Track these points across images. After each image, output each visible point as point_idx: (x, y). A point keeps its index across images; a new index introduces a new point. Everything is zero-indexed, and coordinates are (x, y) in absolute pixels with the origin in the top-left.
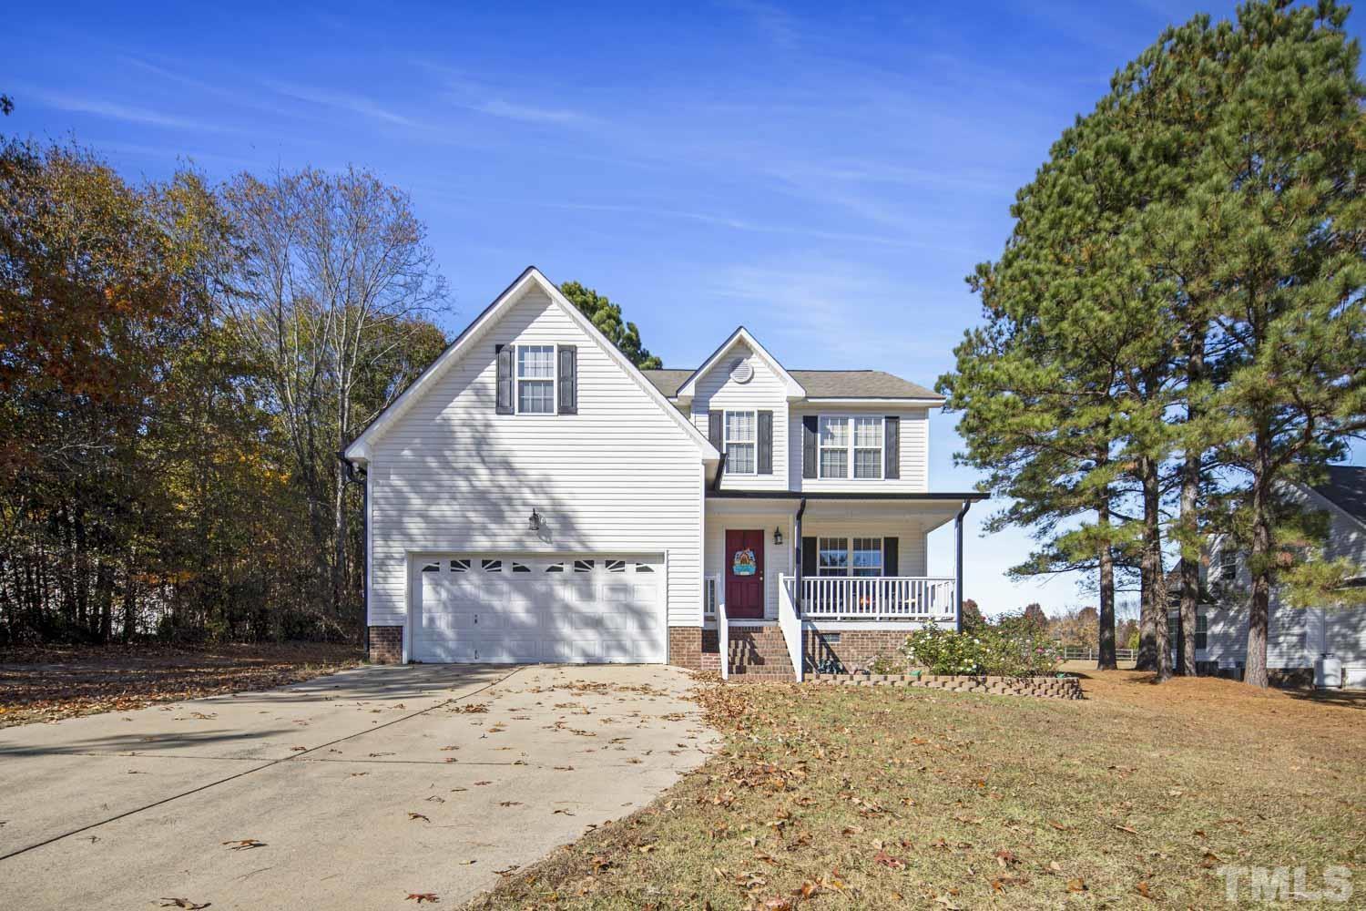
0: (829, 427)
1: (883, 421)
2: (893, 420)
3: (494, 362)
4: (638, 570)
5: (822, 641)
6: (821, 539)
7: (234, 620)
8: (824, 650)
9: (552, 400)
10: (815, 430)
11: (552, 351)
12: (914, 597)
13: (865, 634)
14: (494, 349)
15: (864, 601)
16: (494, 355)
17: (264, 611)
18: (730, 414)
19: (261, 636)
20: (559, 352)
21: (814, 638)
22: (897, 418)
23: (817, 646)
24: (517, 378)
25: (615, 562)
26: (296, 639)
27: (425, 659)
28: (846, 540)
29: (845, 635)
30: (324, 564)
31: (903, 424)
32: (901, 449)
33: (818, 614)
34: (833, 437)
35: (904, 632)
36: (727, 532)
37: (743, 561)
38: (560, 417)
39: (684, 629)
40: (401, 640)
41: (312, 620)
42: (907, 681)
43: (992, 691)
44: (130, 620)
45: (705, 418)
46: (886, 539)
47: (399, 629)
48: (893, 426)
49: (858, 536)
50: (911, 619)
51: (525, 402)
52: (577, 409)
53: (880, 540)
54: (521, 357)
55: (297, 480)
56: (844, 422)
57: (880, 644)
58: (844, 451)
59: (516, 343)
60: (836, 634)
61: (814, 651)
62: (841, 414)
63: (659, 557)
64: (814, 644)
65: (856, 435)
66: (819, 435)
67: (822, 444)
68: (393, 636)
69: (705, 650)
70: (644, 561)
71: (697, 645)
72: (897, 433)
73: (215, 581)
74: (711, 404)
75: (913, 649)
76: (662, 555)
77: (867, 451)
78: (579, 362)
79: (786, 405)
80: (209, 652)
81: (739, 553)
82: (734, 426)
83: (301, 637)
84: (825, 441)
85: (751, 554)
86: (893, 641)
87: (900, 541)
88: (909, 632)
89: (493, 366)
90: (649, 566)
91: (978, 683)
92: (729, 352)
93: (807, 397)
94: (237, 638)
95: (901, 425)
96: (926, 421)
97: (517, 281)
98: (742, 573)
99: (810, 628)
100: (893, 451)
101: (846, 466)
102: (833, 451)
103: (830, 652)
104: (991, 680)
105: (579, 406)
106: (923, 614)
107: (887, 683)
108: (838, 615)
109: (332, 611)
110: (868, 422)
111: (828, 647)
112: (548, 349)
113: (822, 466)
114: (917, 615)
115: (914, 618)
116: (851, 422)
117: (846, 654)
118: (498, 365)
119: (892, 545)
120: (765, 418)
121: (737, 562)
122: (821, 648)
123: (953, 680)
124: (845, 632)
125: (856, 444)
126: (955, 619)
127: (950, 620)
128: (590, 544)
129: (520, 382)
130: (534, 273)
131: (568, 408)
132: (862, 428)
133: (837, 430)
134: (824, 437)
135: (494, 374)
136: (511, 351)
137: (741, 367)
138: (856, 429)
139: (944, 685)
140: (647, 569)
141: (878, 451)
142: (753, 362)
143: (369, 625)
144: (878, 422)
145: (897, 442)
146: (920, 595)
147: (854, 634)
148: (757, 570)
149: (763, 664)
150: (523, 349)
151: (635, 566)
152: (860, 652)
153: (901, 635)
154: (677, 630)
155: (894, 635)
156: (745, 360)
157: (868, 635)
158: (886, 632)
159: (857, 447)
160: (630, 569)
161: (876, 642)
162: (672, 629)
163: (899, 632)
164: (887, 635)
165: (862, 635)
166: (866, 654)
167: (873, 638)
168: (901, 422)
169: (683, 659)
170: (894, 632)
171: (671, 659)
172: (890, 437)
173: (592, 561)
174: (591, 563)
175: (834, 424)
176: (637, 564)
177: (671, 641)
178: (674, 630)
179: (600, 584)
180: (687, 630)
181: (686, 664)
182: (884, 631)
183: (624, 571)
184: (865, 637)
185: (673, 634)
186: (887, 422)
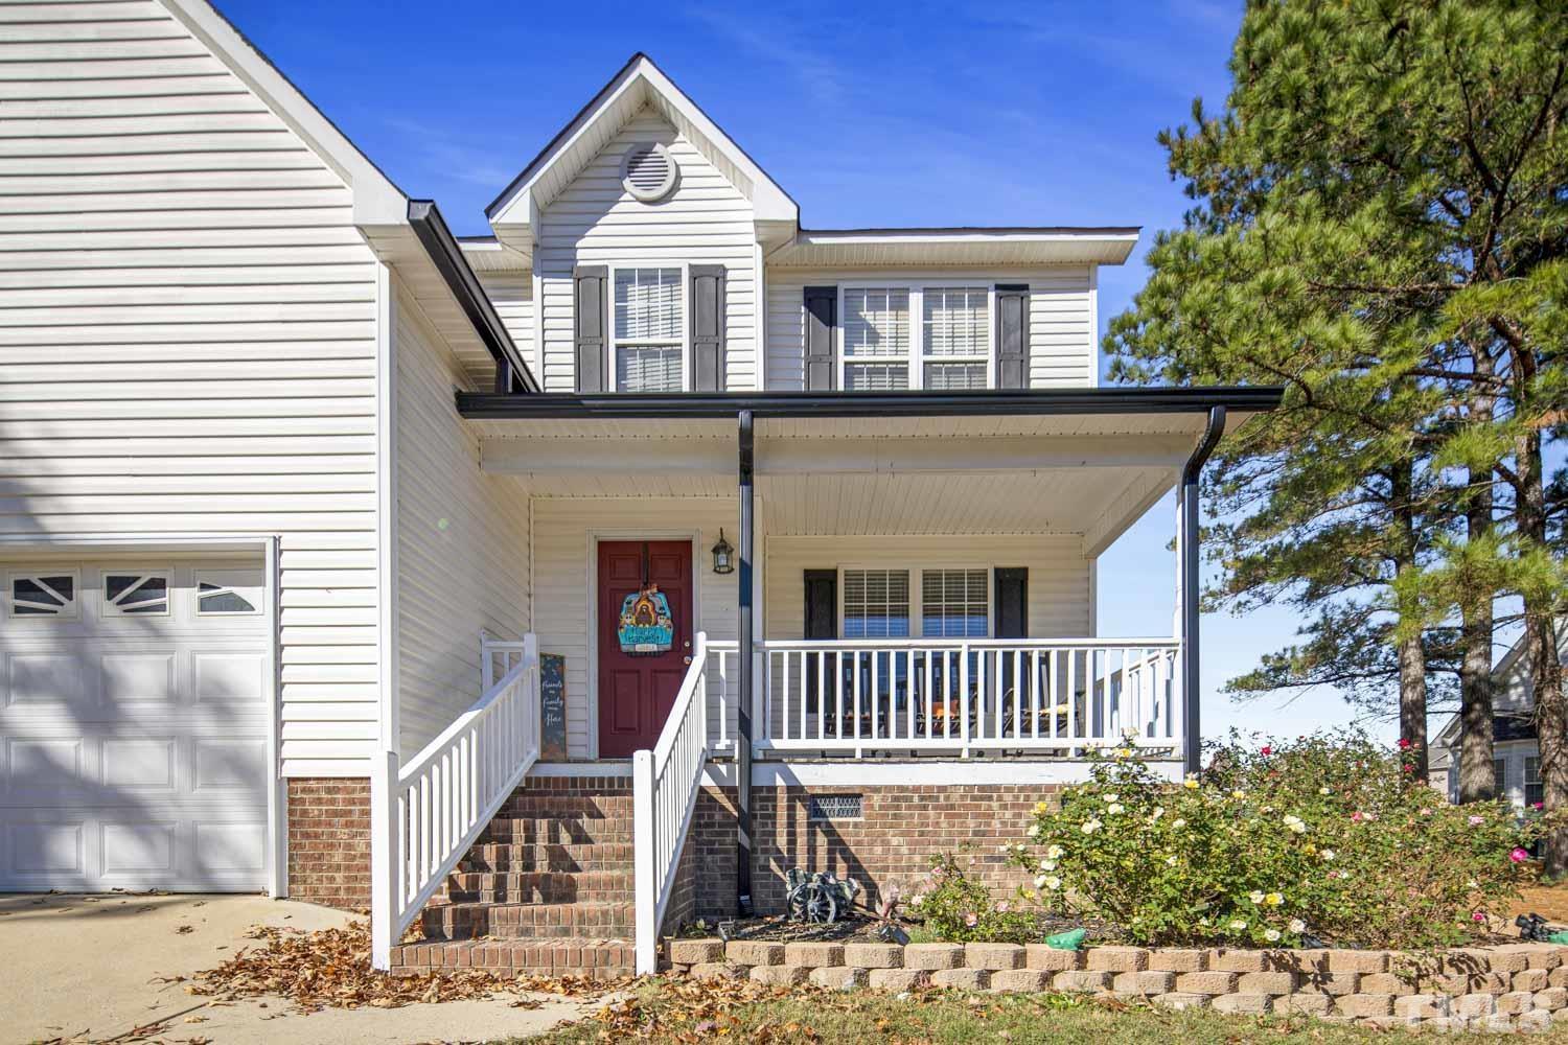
0: (867, 315)
1: (992, 296)
2: (1014, 291)
4: (204, 605)
5: (815, 812)
6: (847, 574)
8: (822, 840)
10: (831, 322)
12: (1063, 701)
13: (929, 795)
18: (624, 278)
21: (791, 808)
22: (1025, 287)
23: (801, 829)
25: (137, 584)
28: (906, 574)
29: (876, 799)
31: (1039, 303)
32: (1033, 362)
33: (803, 743)
34: (874, 338)
35: (1036, 788)
36: (603, 546)
37: (643, 617)
42: (1034, 969)
43: (1350, 1006)
45: (567, 286)
46: (997, 570)
48: (1014, 306)
49: (933, 566)
50: (1057, 753)
53: (984, 574)
56: (901, 304)
57: (971, 823)
58: (900, 368)
60: (851, 797)
61: (792, 842)
62: (893, 282)
63: (255, 563)
64: (792, 823)
65: (928, 330)
66: (841, 332)
67: (849, 351)
70: (225, 579)
72: (1024, 322)
74: (580, 254)
75: (1055, 851)
76: (263, 553)
77: (954, 367)
79: (757, 250)
81: (634, 598)
82: (636, 303)
84: (854, 346)
85: (661, 600)
86: (1008, 814)
87: (1031, 576)
88: (1050, 788)
90: (242, 592)
91: (1300, 979)
92: (619, 130)
93: (804, 230)
95: (1033, 306)
96: (1093, 294)
98: (640, 648)
99: (780, 782)
100: (1014, 366)
102: (875, 368)
103: (837, 844)
104: (1344, 962)
106: (1089, 741)
107: (965, 978)
108: (857, 743)
110: (955, 303)
111: (830, 831)
114: (1071, 742)
115: (1065, 751)
116: (916, 300)
117: (878, 850)
119: (1012, 586)
120: (709, 283)
121: (627, 620)
122: (812, 834)
123: (1204, 964)
124: (876, 789)
125: (928, 350)
126: (1179, 752)
127: (1163, 755)
128: (51, 523)
132: (942, 317)
133: (884, 321)
134: (854, 337)
137: (646, 166)
138: (927, 315)
139: (1171, 986)
140: (231, 604)
141: (978, 366)
142: (680, 153)
144: (979, 302)
145: (1024, 345)
146: (1079, 694)
147: (900, 794)
148: (675, 638)
151: (196, 594)
152: (917, 843)
153: (1027, 798)
154: (311, 791)
155: (1008, 798)
156: (659, 148)
157: (938, 798)
158: (987, 791)
159: (929, 358)
160: (181, 601)
161: (959, 816)
162: (300, 785)
163: (1022, 789)
164: (990, 798)
165: (922, 798)
166: (932, 849)
167: (952, 807)
168: (1033, 297)
169: (332, 879)
170: (1009, 789)
171: (292, 880)
172: (1008, 333)
173: (69, 580)
174: (64, 585)
175: (876, 305)
176: (204, 587)
177: (292, 824)
178: (304, 790)
179: (92, 647)
180: (346, 790)
181: (342, 895)
182: (982, 788)
183: (162, 607)
184: (931, 804)
185: (303, 801)
186: (999, 298)
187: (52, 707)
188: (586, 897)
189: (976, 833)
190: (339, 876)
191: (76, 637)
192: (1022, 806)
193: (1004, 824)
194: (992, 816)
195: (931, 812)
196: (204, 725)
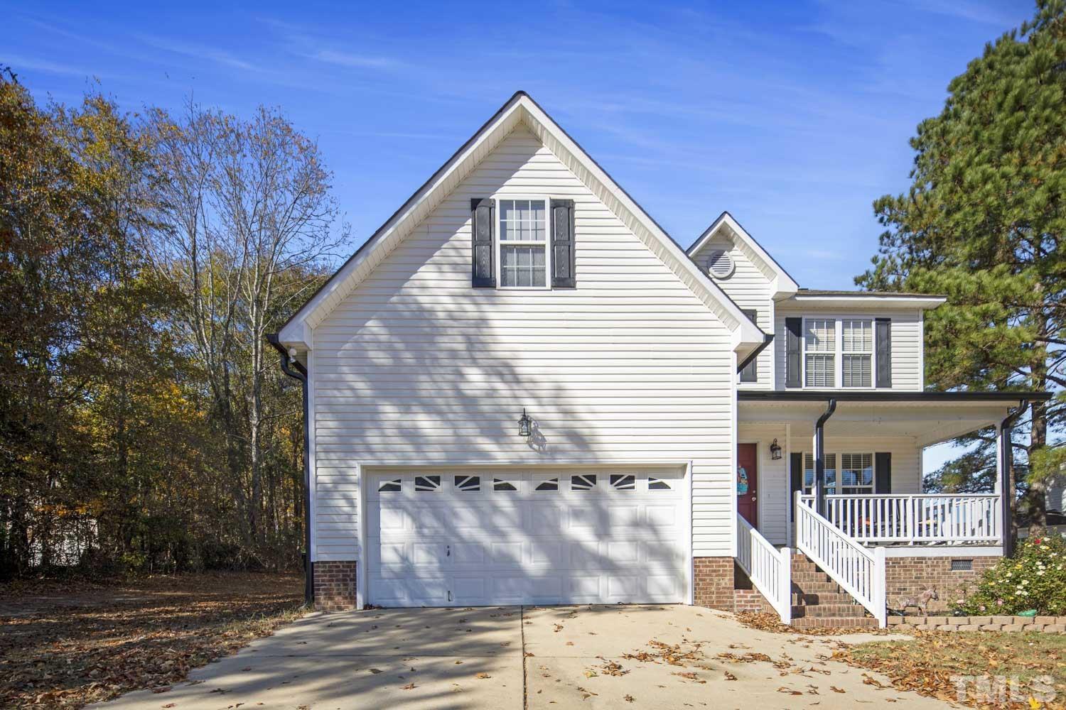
0: (813, 330)
1: (874, 323)
2: (884, 322)
3: (470, 221)
4: (651, 486)
7: (155, 551)
9: (544, 270)
10: (799, 335)
11: (543, 208)
14: (469, 205)
15: (887, 523)
16: (469, 212)
17: (183, 542)
19: (182, 567)
20: (553, 208)
22: (889, 320)
24: (498, 242)
25: (623, 478)
26: (215, 568)
27: (384, 603)
28: (834, 455)
30: (241, 498)
31: (895, 327)
32: (893, 355)
34: (817, 341)
35: (941, 558)
38: (554, 292)
39: (713, 560)
40: (354, 580)
41: (233, 550)
44: (47, 553)
46: (877, 454)
47: (352, 565)
48: (884, 328)
49: (847, 453)
51: (509, 274)
52: (575, 282)
53: (871, 454)
54: (503, 216)
55: (214, 415)
56: (831, 325)
57: (914, 573)
58: (830, 358)
59: (498, 197)
62: (828, 317)
63: (680, 470)
65: (844, 339)
66: (803, 339)
67: (806, 350)
68: (345, 574)
69: (737, 586)
70: (658, 476)
71: (728, 580)
72: (888, 337)
73: (133, 511)
76: (685, 466)
77: (855, 358)
78: (577, 222)
79: (772, 303)
80: (126, 585)
83: (219, 567)
84: (809, 346)
85: (743, 471)
86: (930, 569)
87: (892, 456)
88: (947, 558)
89: (468, 227)
90: (666, 481)
92: (707, 244)
93: (797, 295)
94: (156, 569)
95: (892, 328)
96: (921, 323)
97: (501, 111)
100: (884, 357)
101: (833, 374)
102: (819, 357)
105: (578, 277)
109: (250, 540)
110: (856, 325)
112: (538, 205)
113: (806, 373)
116: (839, 324)
118: (474, 226)
119: (884, 461)
125: (843, 349)
126: (1000, 542)
127: (992, 544)
129: (502, 245)
130: (524, 101)
131: (564, 280)
132: (850, 332)
133: (822, 334)
134: (809, 341)
135: (469, 236)
136: (491, 209)
137: (721, 261)
138: (844, 333)
140: (662, 486)
141: (867, 358)
142: (735, 255)
143: (312, 561)
144: (868, 325)
145: (889, 347)
148: (750, 489)
149: (817, 603)
150: (506, 205)
151: (647, 482)
152: (891, 582)
153: (937, 562)
154: (703, 562)
155: (929, 563)
156: (726, 253)
157: (899, 563)
158: (921, 560)
159: (844, 352)
160: (641, 485)
161: (909, 570)
162: (698, 560)
163: (935, 558)
164: (922, 563)
165: (893, 563)
166: (898, 585)
167: (906, 567)
168: (892, 324)
169: (711, 597)
170: (930, 559)
171: (696, 598)
172: (881, 341)
173: (595, 476)
174: (593, 479)
175: (820, 326)
176: (650, 479)
177: (695, 575)
178: (699, 562)
179: (604, 504)
180: (716, 562)
181: (715, 603)
182: (918, 558)
183: (633, 488)
184: (897, 565)
185: (699, 567)
186: (877, 324)
187: (587, 528)
188: (822, 603)
189: (916, 578)
190: (714, 596)
191: (596, 500)
192: (935, 566)
193: (928, 574)
194: (923, 570)
195: (897, 569)
196: (646, 535)
